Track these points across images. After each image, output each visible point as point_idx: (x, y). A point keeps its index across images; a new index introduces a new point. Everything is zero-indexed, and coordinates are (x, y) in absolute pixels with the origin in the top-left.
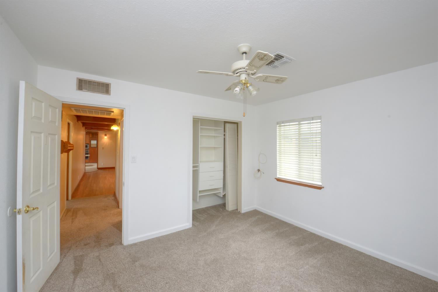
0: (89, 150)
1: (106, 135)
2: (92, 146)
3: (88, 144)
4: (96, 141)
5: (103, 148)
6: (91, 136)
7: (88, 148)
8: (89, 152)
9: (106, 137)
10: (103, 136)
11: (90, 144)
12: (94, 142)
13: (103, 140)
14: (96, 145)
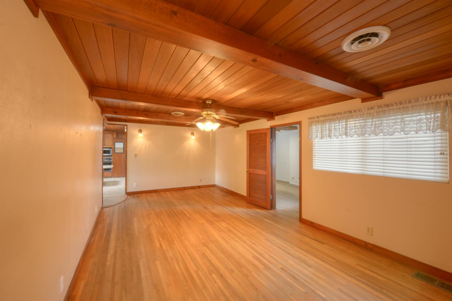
0: (112, 157)
1: (140, 131)
2: (116, 151)
3: (111, 148)
4: (122, 144)
5: (136, 156)
6: (115, 136)
7: (111, 154)
8: (112, 160)
9: (141, 135)
10: (136, 132)
11: (114, 149)
12: (119, 146)
13: (135, 140)
14: (123, 149)
